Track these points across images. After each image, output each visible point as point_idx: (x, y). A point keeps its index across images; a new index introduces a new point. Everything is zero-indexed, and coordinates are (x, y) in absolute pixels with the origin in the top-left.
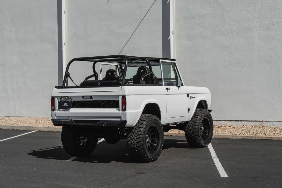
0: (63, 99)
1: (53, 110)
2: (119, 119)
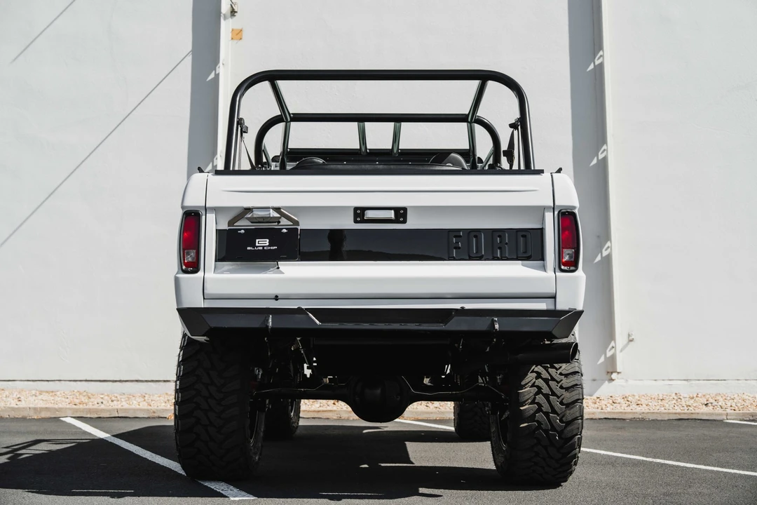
0: (243, 224)
1: (191, 266)
2: (542, 306)
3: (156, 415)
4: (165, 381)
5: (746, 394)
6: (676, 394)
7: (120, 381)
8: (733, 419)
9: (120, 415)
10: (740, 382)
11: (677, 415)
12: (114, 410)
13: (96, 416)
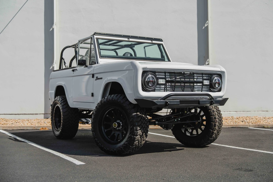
3: (35, 128)
4: (36, 114)
5: (257, 116)
6: (232, 117)
7: (18, 114)
8: (252, 127)
9: (21, 129)
10: (256, 112)
11: (231, 126)
12: (18, 127)
13: (12, 129)
